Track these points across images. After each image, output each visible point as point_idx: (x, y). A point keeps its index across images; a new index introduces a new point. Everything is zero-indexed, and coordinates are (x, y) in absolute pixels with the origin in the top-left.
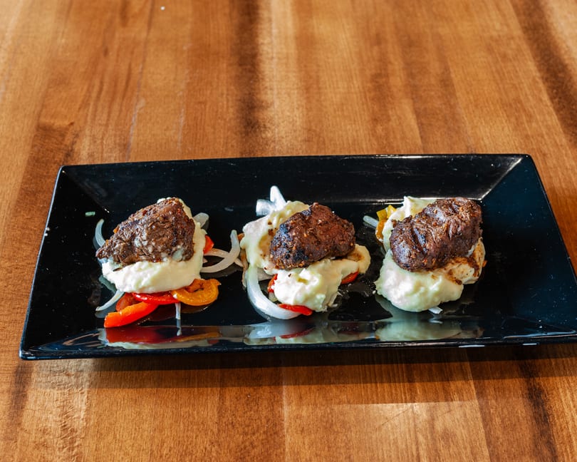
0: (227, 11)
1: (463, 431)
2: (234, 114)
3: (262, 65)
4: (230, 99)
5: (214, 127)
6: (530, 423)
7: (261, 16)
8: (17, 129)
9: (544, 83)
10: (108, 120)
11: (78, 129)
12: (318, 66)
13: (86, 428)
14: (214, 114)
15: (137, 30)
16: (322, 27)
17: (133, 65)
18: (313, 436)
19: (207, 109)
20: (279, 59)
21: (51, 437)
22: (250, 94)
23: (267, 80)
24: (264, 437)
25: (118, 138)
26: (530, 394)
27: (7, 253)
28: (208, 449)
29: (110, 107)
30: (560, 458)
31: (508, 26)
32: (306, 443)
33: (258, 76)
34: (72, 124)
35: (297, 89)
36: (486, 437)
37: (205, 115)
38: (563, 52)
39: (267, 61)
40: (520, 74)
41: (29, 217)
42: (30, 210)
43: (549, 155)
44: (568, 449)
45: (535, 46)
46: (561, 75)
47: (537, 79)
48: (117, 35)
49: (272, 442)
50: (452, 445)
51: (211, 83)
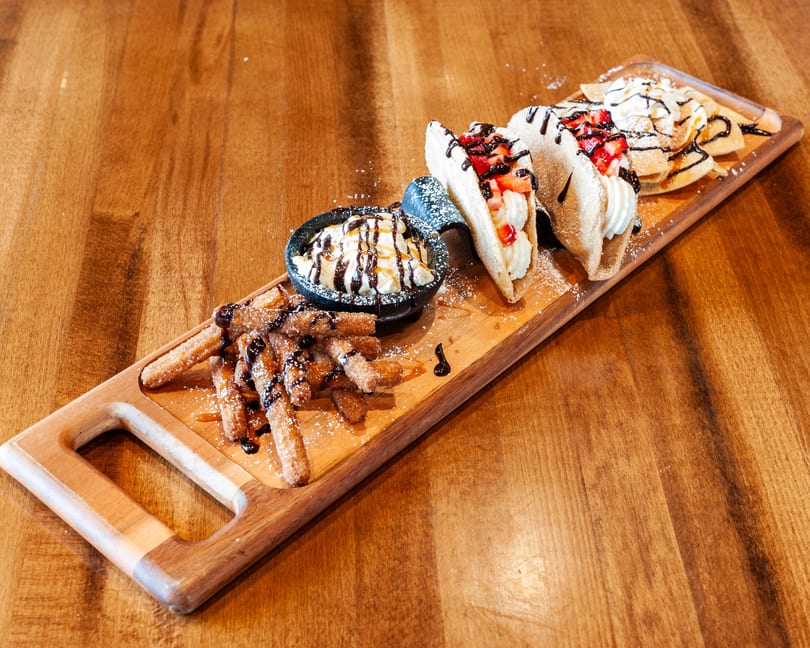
1: (670, 613)
3: (381, 136)
4: (343, 181)
6: (753, 602)
7: (376, 70)
8: (64, 220)
10: (184, 209)
11: (146, 222)
15: (216, 88)
17: (212, 136)
19: (314, 195)
20: (404, 128)
21: (142, 625)
22: (368, 175)
25: (199, 234)
27: (65, 387)
29: (186, 192)
30: (794, 646)
34: (137, 215)
36: (699, 619)
37: (312, 203)
39: (389, 132)
41: (89, 338)
42: (90, 330)
43: (761, 257)
44: (803, 635)
48: (188, 95)
50: (656, 630)
51: (317, 160)
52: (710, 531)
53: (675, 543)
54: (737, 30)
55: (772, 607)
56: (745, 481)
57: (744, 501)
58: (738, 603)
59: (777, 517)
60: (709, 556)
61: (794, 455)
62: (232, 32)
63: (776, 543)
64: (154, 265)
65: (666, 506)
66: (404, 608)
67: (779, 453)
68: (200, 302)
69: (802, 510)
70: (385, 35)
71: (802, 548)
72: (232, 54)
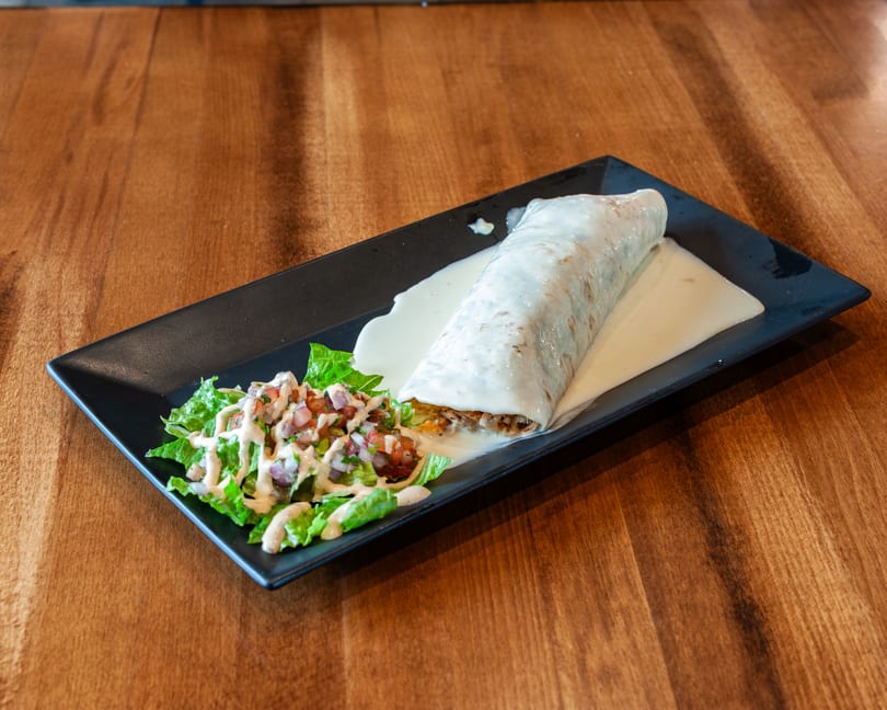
0: (257, 102)
1: (632, 667)
2: (266, 236)
3: (309, 172)
4: (260, 216)
5: (235, 255)
6: (739, 654)
7: (309, 109)
9: (739, 189)
10: (70, 247)
11: (23, 260)
12: (396, 172)
13: (21, 678)
14: (236, 237)
15: (120, 129)
16: (402, 122)
17: (111, 175)
18: (391, 681)
19: (225, 232)
20: (336, 163)
22: (290, 210)
23: (318, 191)
24: (311, 683)
25: (84, 271)
26: (736, 612)
28: (221, 702)
29: (74, 230)
30: (789, 703)
31: (682, 117)
32: (380, 691)
33: (303, 187)
34: (13, 253)
35: (363, 202)
36: (669, 674)
37: (221, 239)
38: (766, 149)
39: (318, 167)
40: (704, 179)
44: (802, 691)
45: (724, 142)
46: (765, 179)
47: (730, 186)
48: (87, 136)
49: (324, 690)
51: (231, 196)
52: (686, 575)
53: (641, 589)
54: (725, 64)
55: (762, 659)
56: (729, 520)
57: (728, 541)
58: (719, 655)
59: (769, 559)
60: (683, 603)
61: (790, 491)
62: (146, 76)
63: (767, 587)
64: (27, 303)
65: (631, 549)
66: (297, 667)
67: (771, 488)
68: (79, 340)
69: (799, 550)
70: (321, 75)
71: (800, 592)
72: (143, 96)
